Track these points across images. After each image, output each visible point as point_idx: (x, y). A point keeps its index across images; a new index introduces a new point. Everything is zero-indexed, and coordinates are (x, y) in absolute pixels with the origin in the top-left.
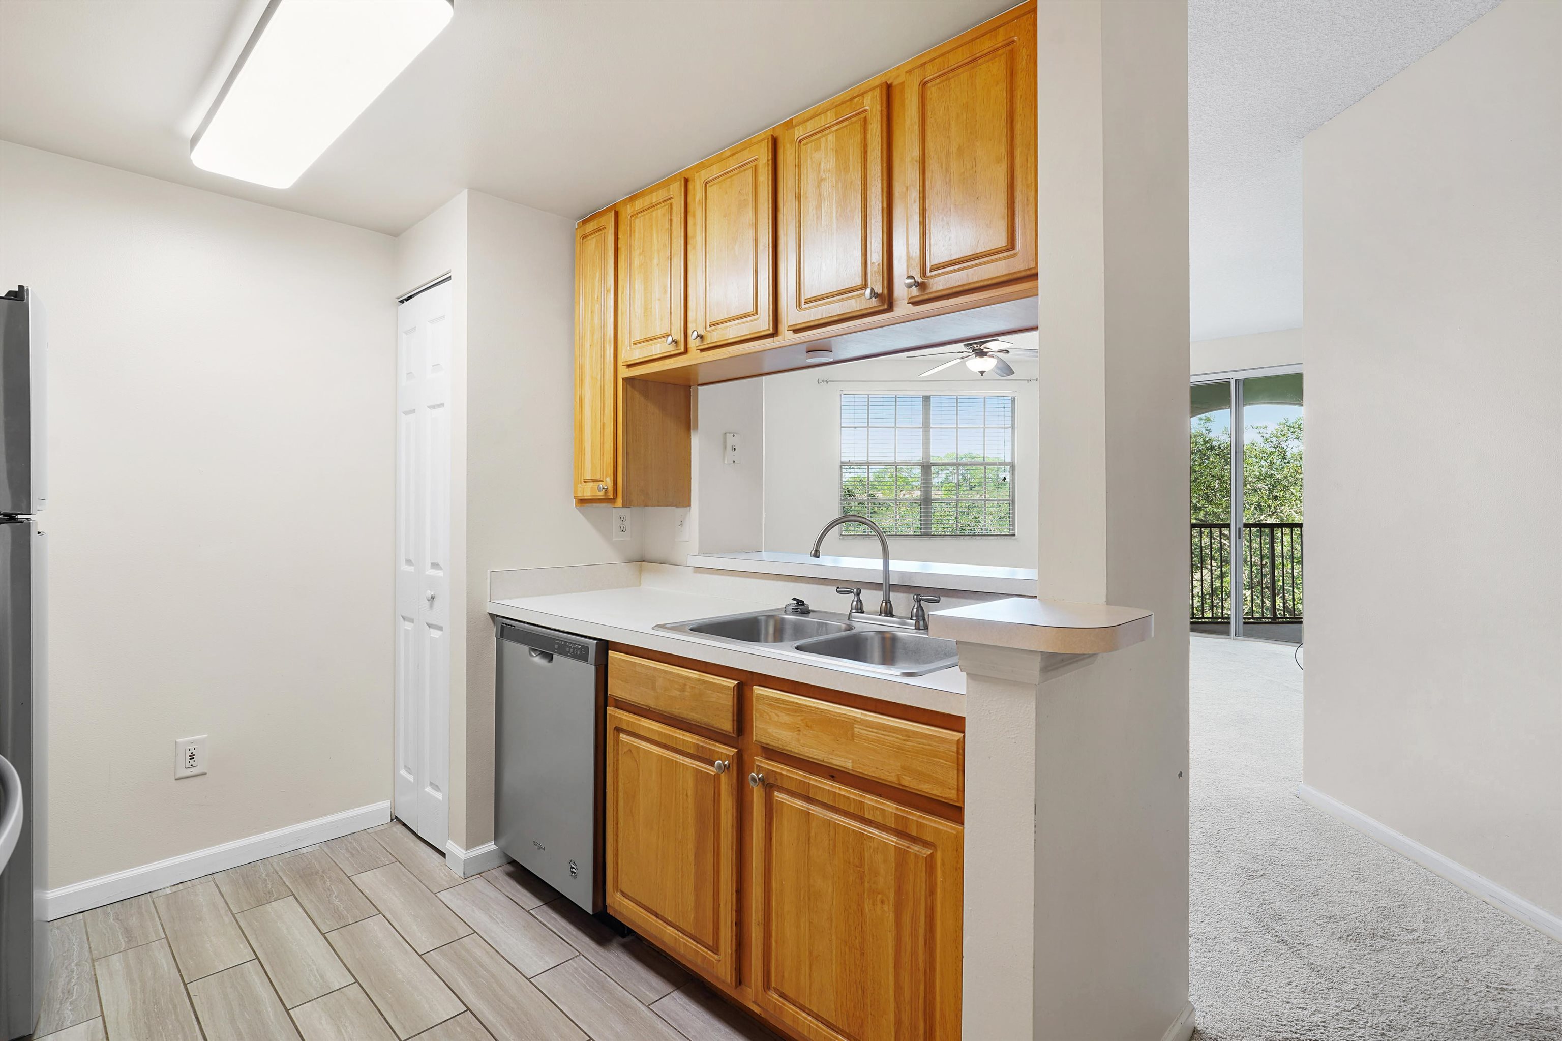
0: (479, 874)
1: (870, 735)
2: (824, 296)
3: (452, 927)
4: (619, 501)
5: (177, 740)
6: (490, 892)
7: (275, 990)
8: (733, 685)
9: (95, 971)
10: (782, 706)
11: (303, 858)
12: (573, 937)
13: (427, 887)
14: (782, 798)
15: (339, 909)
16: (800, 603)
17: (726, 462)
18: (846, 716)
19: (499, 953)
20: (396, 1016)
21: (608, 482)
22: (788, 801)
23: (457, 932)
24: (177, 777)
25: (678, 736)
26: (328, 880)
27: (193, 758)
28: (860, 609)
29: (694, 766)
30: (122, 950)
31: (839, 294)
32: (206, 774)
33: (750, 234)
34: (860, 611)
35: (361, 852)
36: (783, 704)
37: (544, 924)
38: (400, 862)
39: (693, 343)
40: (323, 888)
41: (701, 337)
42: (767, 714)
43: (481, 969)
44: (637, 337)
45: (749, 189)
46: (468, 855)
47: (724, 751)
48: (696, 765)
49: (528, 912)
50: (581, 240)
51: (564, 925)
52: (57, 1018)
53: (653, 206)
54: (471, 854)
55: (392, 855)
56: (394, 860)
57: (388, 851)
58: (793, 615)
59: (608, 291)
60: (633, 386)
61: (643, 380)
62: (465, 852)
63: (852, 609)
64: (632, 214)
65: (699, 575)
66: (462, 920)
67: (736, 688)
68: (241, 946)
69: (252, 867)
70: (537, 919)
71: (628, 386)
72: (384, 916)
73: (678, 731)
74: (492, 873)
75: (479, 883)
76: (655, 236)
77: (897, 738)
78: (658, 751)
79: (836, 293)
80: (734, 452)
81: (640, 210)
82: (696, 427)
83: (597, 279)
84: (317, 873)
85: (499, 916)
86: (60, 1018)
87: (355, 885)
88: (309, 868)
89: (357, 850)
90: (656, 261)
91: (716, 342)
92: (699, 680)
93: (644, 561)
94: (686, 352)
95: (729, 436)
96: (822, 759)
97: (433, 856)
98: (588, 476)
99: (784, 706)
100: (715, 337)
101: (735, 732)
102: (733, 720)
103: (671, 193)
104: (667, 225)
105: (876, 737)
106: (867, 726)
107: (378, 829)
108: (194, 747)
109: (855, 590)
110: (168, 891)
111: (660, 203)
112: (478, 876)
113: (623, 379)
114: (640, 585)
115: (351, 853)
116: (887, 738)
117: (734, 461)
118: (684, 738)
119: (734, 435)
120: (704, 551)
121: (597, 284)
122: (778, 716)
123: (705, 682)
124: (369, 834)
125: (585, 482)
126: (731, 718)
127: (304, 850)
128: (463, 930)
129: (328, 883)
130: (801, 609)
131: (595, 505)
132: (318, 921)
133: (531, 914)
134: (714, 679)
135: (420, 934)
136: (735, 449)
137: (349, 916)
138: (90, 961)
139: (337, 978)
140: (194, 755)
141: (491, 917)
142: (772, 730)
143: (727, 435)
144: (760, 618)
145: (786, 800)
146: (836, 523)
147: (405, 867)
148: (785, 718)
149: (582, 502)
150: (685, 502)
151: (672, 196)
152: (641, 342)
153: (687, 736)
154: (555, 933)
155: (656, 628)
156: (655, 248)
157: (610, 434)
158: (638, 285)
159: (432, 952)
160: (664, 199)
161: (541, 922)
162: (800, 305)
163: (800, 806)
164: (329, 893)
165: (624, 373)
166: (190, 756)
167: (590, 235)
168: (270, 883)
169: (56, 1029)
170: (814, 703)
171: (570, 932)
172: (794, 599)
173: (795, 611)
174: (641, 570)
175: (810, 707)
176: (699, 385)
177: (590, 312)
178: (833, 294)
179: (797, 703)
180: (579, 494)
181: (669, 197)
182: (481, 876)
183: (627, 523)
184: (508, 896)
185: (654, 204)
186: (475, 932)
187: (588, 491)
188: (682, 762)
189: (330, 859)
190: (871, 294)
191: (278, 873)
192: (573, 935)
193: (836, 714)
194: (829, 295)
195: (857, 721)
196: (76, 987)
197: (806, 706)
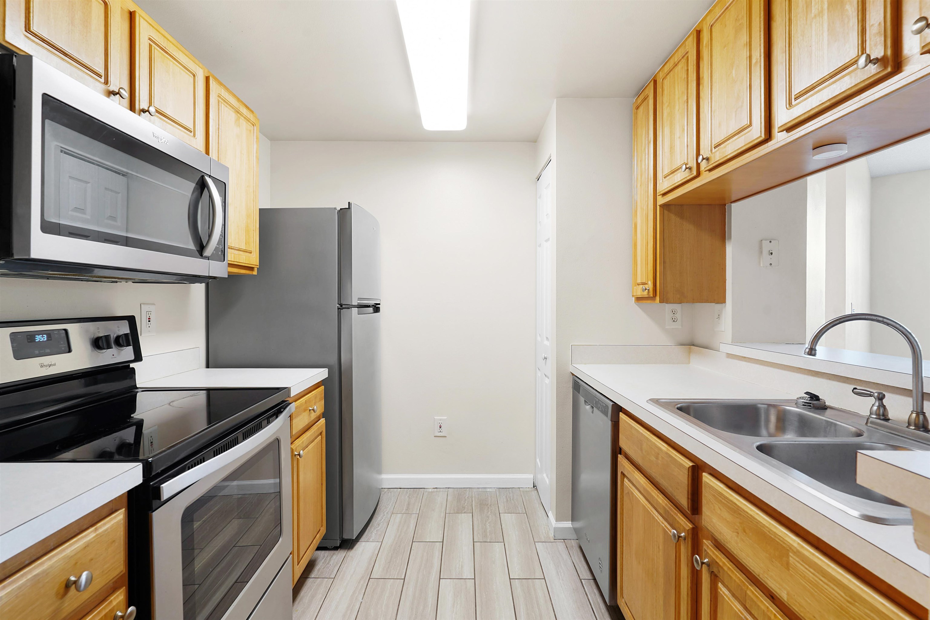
0: (564, 540)
1: (806, 573)
2: (814, 85)
3: (534, 569)
4: (658, 298)
5: (435, 417)
6: (565, 555)
7: (441, 564)
8: (688, 466)
9: (390, 519)
10: (723, 501)
11: (486, 494)
12: (601, 614)
13: (533, 536)
14: (723, 592)
15: (487, 530)
16: (814, 397)
17: (762, 265)
18: (781, 539)
19: (551, 601)
20: (481, 612)
21: (650, 285)
22: (729, 599)
23: (535, 573)
24: (435, 435)
25: (654, 495)
26: (490, 511)
27: (441, 428)
28: (883, 415)
29: (663, 525)
30: (403, 513)
31: (832, 77)
32: (446, 437)
33: (745, 53)
34: (882, 417)
35: (512, 501)
36: (725, 500)
37: (586, 594)
38: (527, 515)
39: (704, 165)
40: (486, 515)
41: (708, 159)
42: (712, 503)
43: (536, 606)
44: (666, 172)
45: (744, 12)
46: (556, 525)
47: (682, 523)
48: (665, 526)
49: (581, 580)
50: (636, 110)
51: (599, 601)
52: (370, 535)
53: (676, 65)
54: (558, 525)
55: (525, 509)
56: (524, 512)
57: (524, 505)
58: (803, 409)
59: (649, 143)
60: (669, 211)
61: (678, 205)
62: (555, 523)
63: (871, 414)
64: (663, 77)
65: (730, 360)
66: (541, 567)
67: (690, 470)
68: (440, 532)
69: (464, 491)
70: (584, 588)
71: (665, 211)
72: (504, 545)
73: (655, 491)
74: (571, 542)
75: (561, 546)
76: (676, 87)
77: (838, 593)
78: (643, 501)
79: (828, 76)
80: (771, 256)
81: (668, 72)
82: (730, 238)
83: (644, 136)
84: (488, 505)
85: (562, 574)
86: (371, 536)
87: (500, 520)
88: (486, 500)
89: (511, 499)
90: (677, 108)
91: (718, 160)
92: (667, 453)
93: (693, 345)
94: (698, 174)
95: (765, 244)
96: (758, 574)
97: (545, 518)
98: (639, 281)
99: (725, 502)
100: (718, 156)
101: (690, 509)
102: (688, 498)
103: (687, 48)
104: (685, 76)
105: (813, 578)
106: (803, 561)
107: (526, 490)
108: (441, 422)
109: (876, 394)
110: (430, 490)
111: (680, 60)
112: (563, 541)
113: (660, 206)
114: (689, 363)
115: (507, 500)
116: (826, 586)
117: (771, 264)
118: (658, 499)
119: (770, 242)
120: (737, 340)
121: (643, 139)
122: (721, 510)
123: (670, 456)
124: (520, 491)
125: (638, 285)
126: (686, 496)
127: (488, 490)
128: (539, 575)
129: (489, 513)
130: (813, 404)
131: (644, 301)
132: (475, 534)
133: (582, 583)
134: (676, 455)
135: (516, 565)
136: (772, 254)
137: (489, 537)
138: (391, 513)
139: (468, 573)
140: (441, 426)
141: (557, 572)
142: (715, 520)
143: (763, 241)
144: (759, 405)
145: (727, 596)
146: (838, 322)
147: (528, 518)
148: (726, 515)
149: (639, 299)
150: (722, 300)
151: (687, 50)
152: (669, 175)
153: (660, 497)
154: (591, 604)
155: (649, 401)
156: (677, 97)
157: (651, 249)
158: (667, 130)
159: (516, 580)
160: (682, 56)
161: (585, 591)
162: (790, 104)
163: (739, 610)
164: (487, 519)
165: (661, 201)
166: (440, 426)
167: (641, 105)
168: (467, 502)
169: (367, 540)
170: (751, 510)
171: (600, 609)
172: (807, 393)
173: (806, 405)
174: (690, 352)
175: (747, 513)
176: (732, 202)
177: (640, 160)
178: (824, 79)
179: (736, 504)
180: (635, 294)
181: (686, 52)
182: (564, 542)
183: (678, 316)
184: (573, 563)
185: (676, 63)
186: (544, 579)
187: (639, 292)
188: (656, 518)
189: (496, 500)
190: (866, 61)
191: (472, 498)
192: (601, 612)
193: (771, 532)
194: (820, 81)
195: (793, 550)
196: (382, 523)
197: (744, 510)
